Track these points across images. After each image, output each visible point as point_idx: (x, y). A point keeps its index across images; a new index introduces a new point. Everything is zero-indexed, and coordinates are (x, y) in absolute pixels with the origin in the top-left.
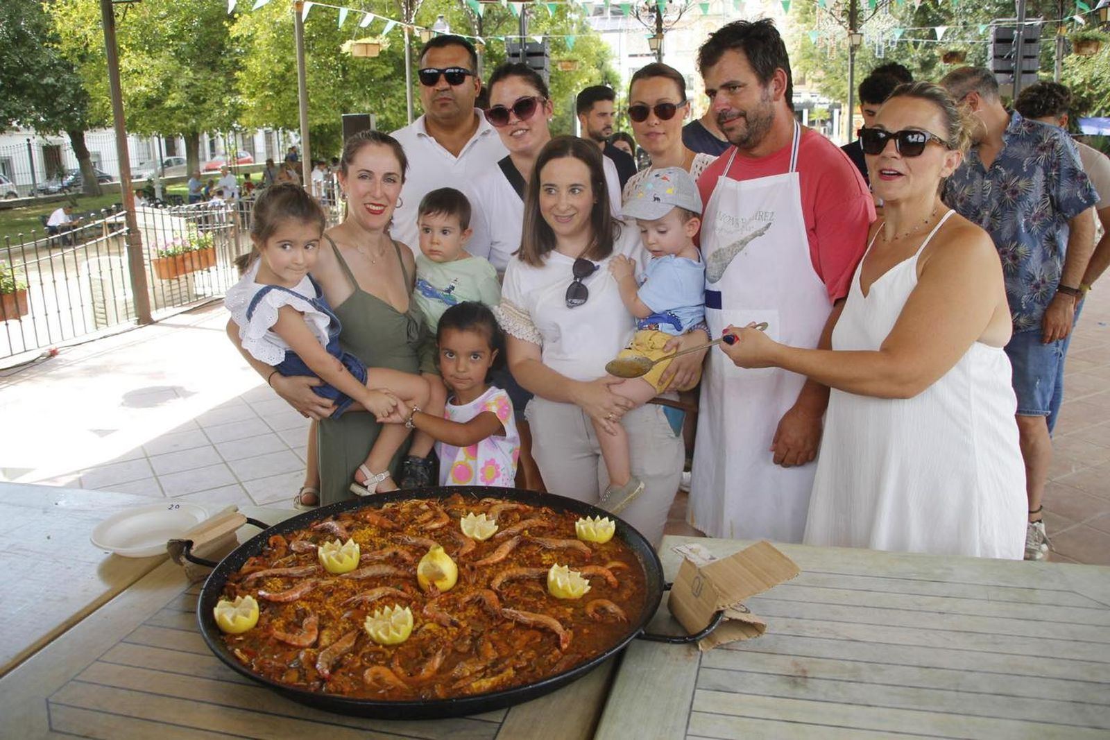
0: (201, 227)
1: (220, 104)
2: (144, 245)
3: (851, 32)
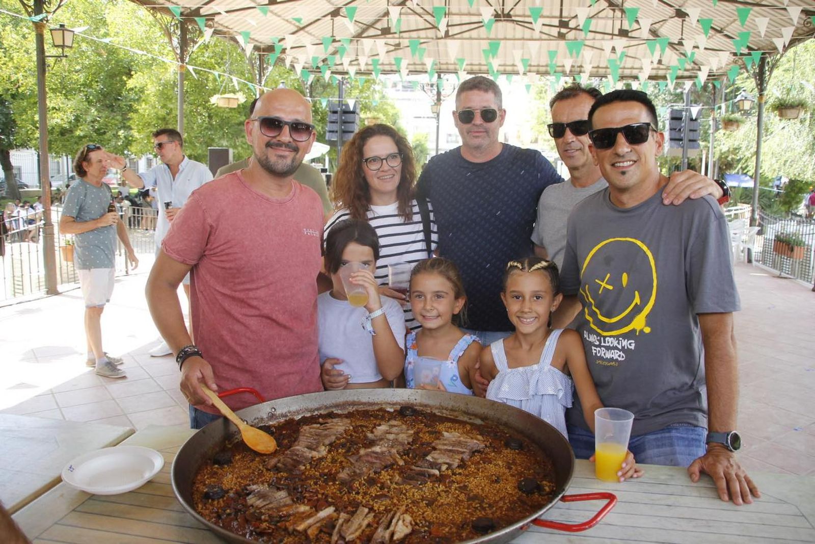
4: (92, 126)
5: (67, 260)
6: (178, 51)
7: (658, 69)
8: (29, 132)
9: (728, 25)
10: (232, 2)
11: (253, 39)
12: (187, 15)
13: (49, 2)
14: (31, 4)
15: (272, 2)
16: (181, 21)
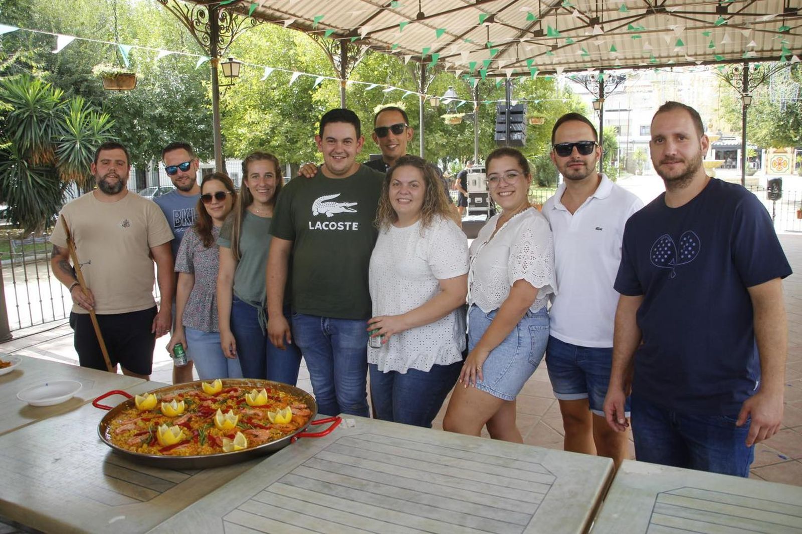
3: (744, 95)
4: (287, 137)
6: (340, 69)
8: (234, 144)
10: (388, 20)
11: (413, 51)
12: (347, 36)
13: (223, 41)
14: (208, 43)
15: (421, 16)
16: (342, 42)
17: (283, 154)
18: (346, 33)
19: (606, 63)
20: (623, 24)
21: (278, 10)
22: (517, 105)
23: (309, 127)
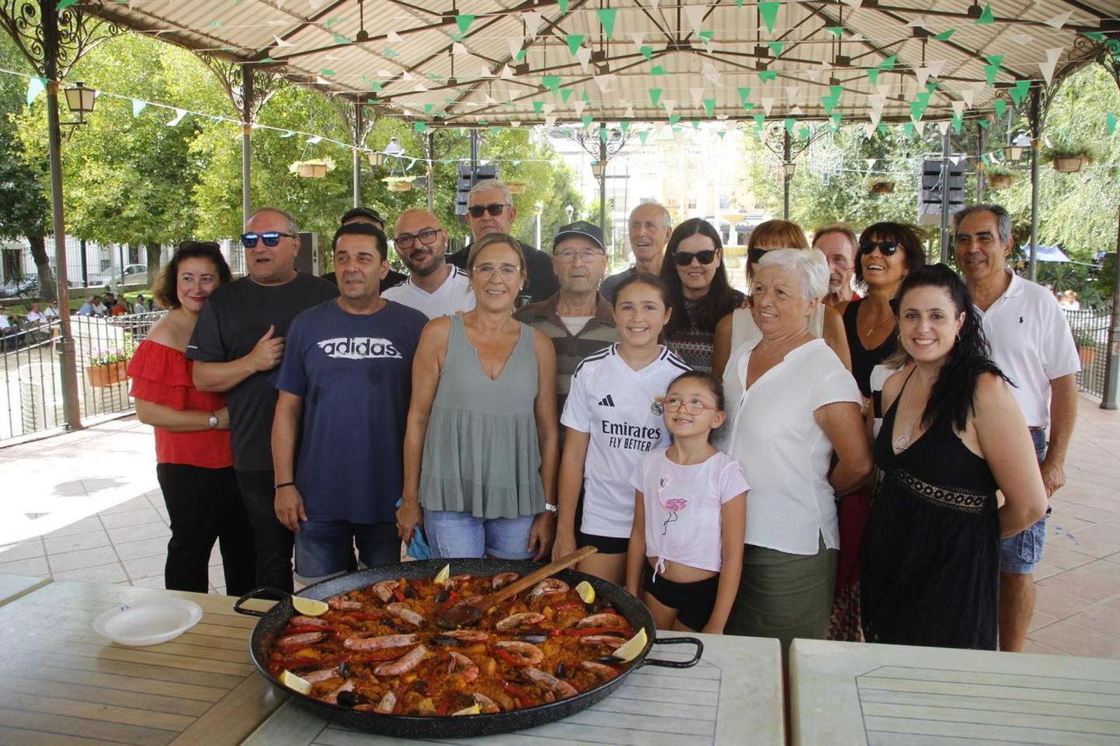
0: (135, 337)
1: (178, 216)
2: (78, 353)
3: (786, 162)
4: (146, 204)
5: (93, 384)
6: (242, 107)
7: (901, 107)
9: (985, 46)
10: (311, 40)
11: (346, 86)
12: (252, 59)
13: (65, 55)
14: (41, 57)
15: (363, 37)
16: (244, 67)
17: (143, 231)
18: (250, 56)
19: (609, 113)
20: (632, 63)
21: (151, 15)
22: (487, 166)
23: (181, 191)
